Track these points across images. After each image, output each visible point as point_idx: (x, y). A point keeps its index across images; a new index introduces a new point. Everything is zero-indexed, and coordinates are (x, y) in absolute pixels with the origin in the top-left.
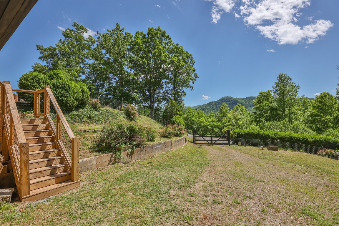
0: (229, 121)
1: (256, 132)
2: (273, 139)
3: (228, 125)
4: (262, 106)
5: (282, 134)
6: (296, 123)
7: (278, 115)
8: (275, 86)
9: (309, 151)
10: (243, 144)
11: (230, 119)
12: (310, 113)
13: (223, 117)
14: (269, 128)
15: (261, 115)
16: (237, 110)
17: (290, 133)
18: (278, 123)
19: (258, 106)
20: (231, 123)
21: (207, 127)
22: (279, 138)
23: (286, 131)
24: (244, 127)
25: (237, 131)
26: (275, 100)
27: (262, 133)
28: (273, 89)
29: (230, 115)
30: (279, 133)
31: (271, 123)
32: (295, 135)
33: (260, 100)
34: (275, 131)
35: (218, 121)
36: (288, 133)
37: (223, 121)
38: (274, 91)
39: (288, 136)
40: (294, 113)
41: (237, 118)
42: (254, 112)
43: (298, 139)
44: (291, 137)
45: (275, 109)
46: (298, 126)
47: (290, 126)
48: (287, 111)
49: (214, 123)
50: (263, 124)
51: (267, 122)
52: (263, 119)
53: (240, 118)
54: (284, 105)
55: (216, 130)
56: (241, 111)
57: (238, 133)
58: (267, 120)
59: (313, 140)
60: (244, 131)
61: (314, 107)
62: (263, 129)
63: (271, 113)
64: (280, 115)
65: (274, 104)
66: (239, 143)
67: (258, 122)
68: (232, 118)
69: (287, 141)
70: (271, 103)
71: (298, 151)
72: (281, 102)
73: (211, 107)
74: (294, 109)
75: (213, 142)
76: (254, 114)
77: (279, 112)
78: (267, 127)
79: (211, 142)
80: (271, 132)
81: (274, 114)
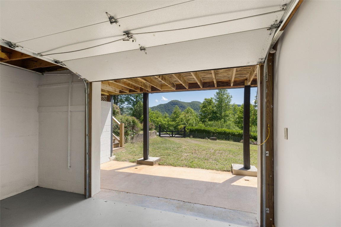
0: (182, 121)
1: (203, 128)
2: (214, 133)
3: (180, 124)
4: (206, 110)
5: (220, 130)
6: (228, 122)
7: (217, 117)
8: (216, 94)
9: (235, 141)
10: (194, 137)
11: (182, 119)
12: (237, 116)
13: (176, 117)
14: (211, 126)
15: (205, 117)
16: (187, 113)
17: (225, 129)
18: (216, 122)
19: (204, 109)
20: (183, 122)
21: (164, 126)
22: (217, 133)
23: (222, 127)
24: (194, 125)
25: (189, 128)
26: (216, 106)
27: (206, 129)
28: (214, 97)
29: (182, 116)
30: (217, 129)
31: (213, 122)
32: (228, 131)
33: (205, 105)
34: (215, 128)
35: (173, 121)
36: (224, 129)
37: (176, 121)
38: (215, 98)
39: (223, 131)
40: (227, 116)
41: (188, 119)
42: (200, 114)
43: (229, 133)
44: (225, 132)
45: (216, 113)
46: (230, 124)
47: (225, 125)
48: (223, 114)
49: (170, 123)
50: (207, 123)
51: (210, 121)
52: (207, 120)
53: (190, 119)
54: (222, 109)
55: (172, 128)
56: (191, 113)
57: (190, 129)
58: (210, 120)
59: (238, 133)
60: (195, 128)
61: (241, 112)
62: (207, 126)
63: (212, 115)
64: (219, 117)
65: (214, 108)
66: (191, 136)
67: (203, 122)
68: (184, 119)
69: (223, 134)
70: (213, 107)
71: (228, 140)
72: (220, 107)
73: (161, 109)
74: (227, 112)
75: (174, 135)
76: (200, 115)
77: (218, 115)
78: (210, 125)
79: (172, 135)
80: (212, 129)
81: (214, 116)
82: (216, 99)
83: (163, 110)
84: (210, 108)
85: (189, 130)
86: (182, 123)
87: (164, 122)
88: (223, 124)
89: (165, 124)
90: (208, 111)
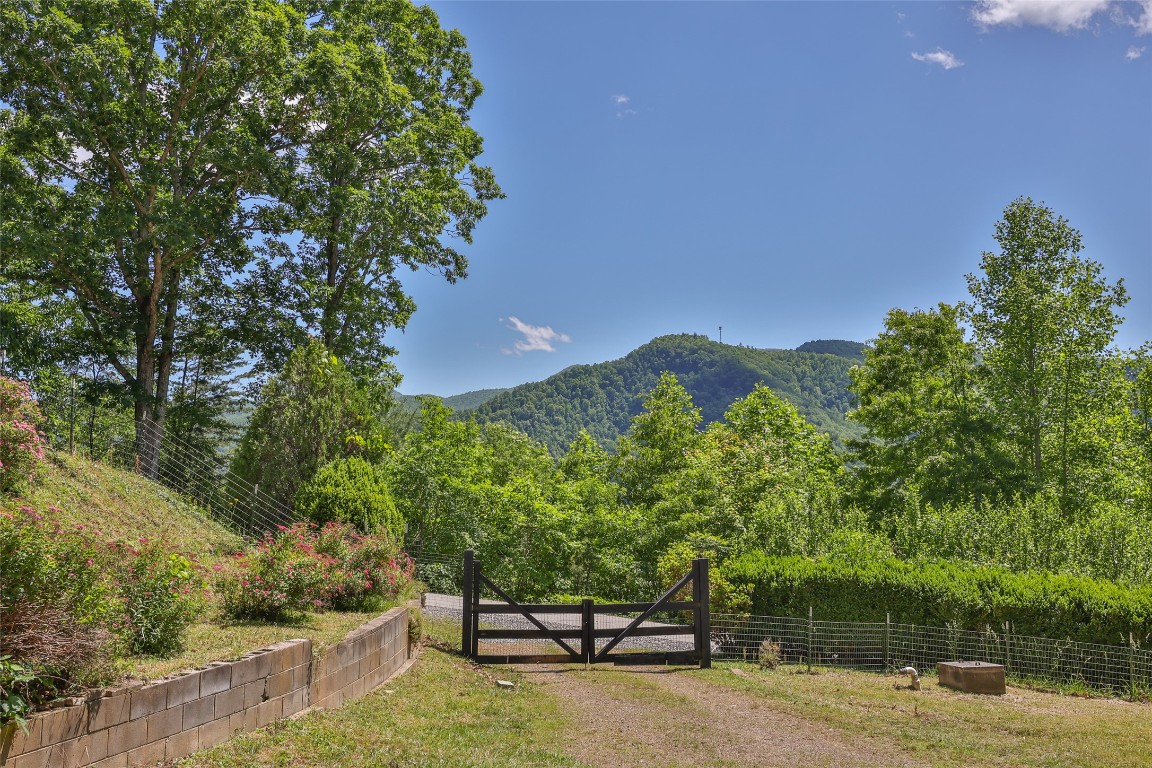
0: (700, 502)
1: (870, 573)
2: (974, 617)
3: (690, 529)
4: (902, 406)
5: (1028, 585)
6: (1106, 514)
7: (1001, 461)
8: (982, 275)
10: (793, 651)
11: (705, 484)
13: (661, 469)
14: (948, 548)
15: (900, 464)
16: (751, 429)
18: (999, 518)
19: (879, 401)
20: (712, 512)
22: (1010, 613)
23: (1049, 562)
24: (798, 542)
25: (752, 569)
26: (983, 372)
27: (907, 580)
28: (970, 300)
29: (702, 460)
30: (1009, 580)
31: (963, 513)
32: (1102, 593)
33: (893, 364)
34: (986, 569)
35: (630, 500)
36: (1063, 577)
37: (659, 498)
38: (979, 309)
39: (1063, 601)
40: (1090, 454)
41: (751, 481)
42: (852, 444)
43: (1117, 616)
44: (1079, 605)
45: (985, 429)
46: (1118, 534)
47: (1073, 535)
48: (1050, 439)
49: (603, 513)
50: (913, 519)
51: (938, 507)
52: (911, 491)
53: (771, 483)
54: (1035, 401)
56: (777, 431)
57: (759, 582)
58: (937, 494)
60: (799, 567)
63: (959, 449)
64: (1012, 466)
65: (975, 392)
66: (769, 649)
67: (880, 509)
68: (718, 481)
69: (1057, 633)
70: (959, 384)
71: (1119, 690)
72: (1017, 379)
73: (576, 402)
74: (1090, 427)
75: (600, 644)
76: (853, 453)
77: (1003, 446)
78: (939, 541)
79: (588, 646)
80: (959, 575)
81: (974, 459)
82: (983, 317)
83: (591, 411)
84: (932, 390)
85: (751, 586)
86: (705, 518)
87: (556, 513)
88: (1056, 527)
89: (565, 526)
90: (921, 412)
